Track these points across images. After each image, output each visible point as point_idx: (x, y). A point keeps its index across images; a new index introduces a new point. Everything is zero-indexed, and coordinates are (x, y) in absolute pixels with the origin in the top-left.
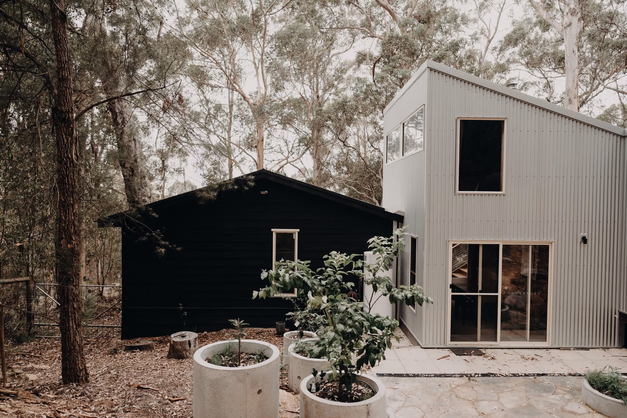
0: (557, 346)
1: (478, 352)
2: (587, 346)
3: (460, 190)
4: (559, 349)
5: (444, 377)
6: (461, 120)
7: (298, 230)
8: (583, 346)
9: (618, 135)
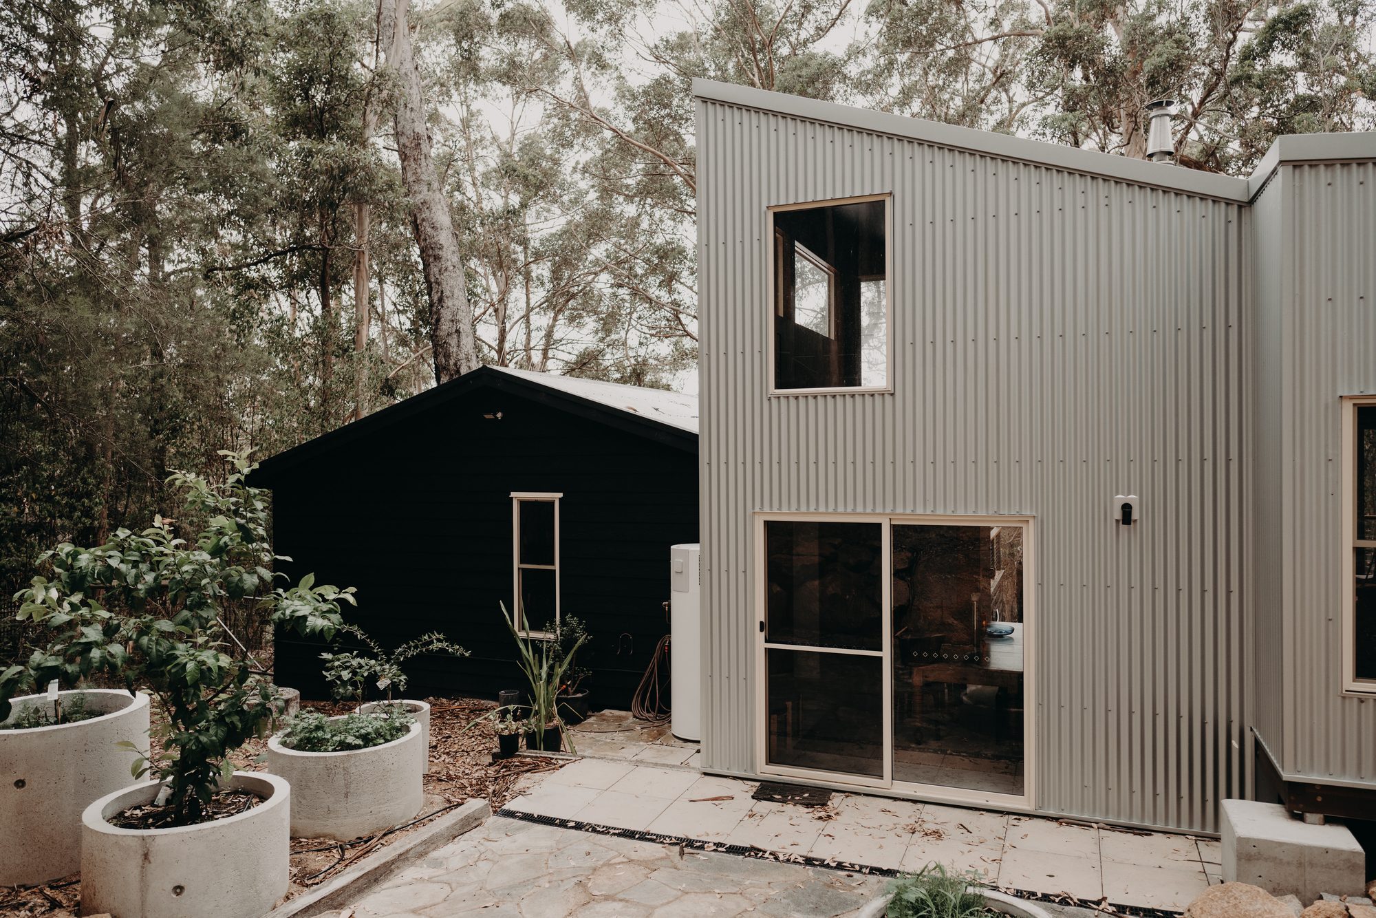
0: (1052, 812)
1: (817, 797)
2: (1147, 824)
3: (778, 386)
4: (1056, 819)
5: (639, 839)
6: (775, 214)
7: (560, 495)
8: (1135, 822)
9: (1229, 202)
